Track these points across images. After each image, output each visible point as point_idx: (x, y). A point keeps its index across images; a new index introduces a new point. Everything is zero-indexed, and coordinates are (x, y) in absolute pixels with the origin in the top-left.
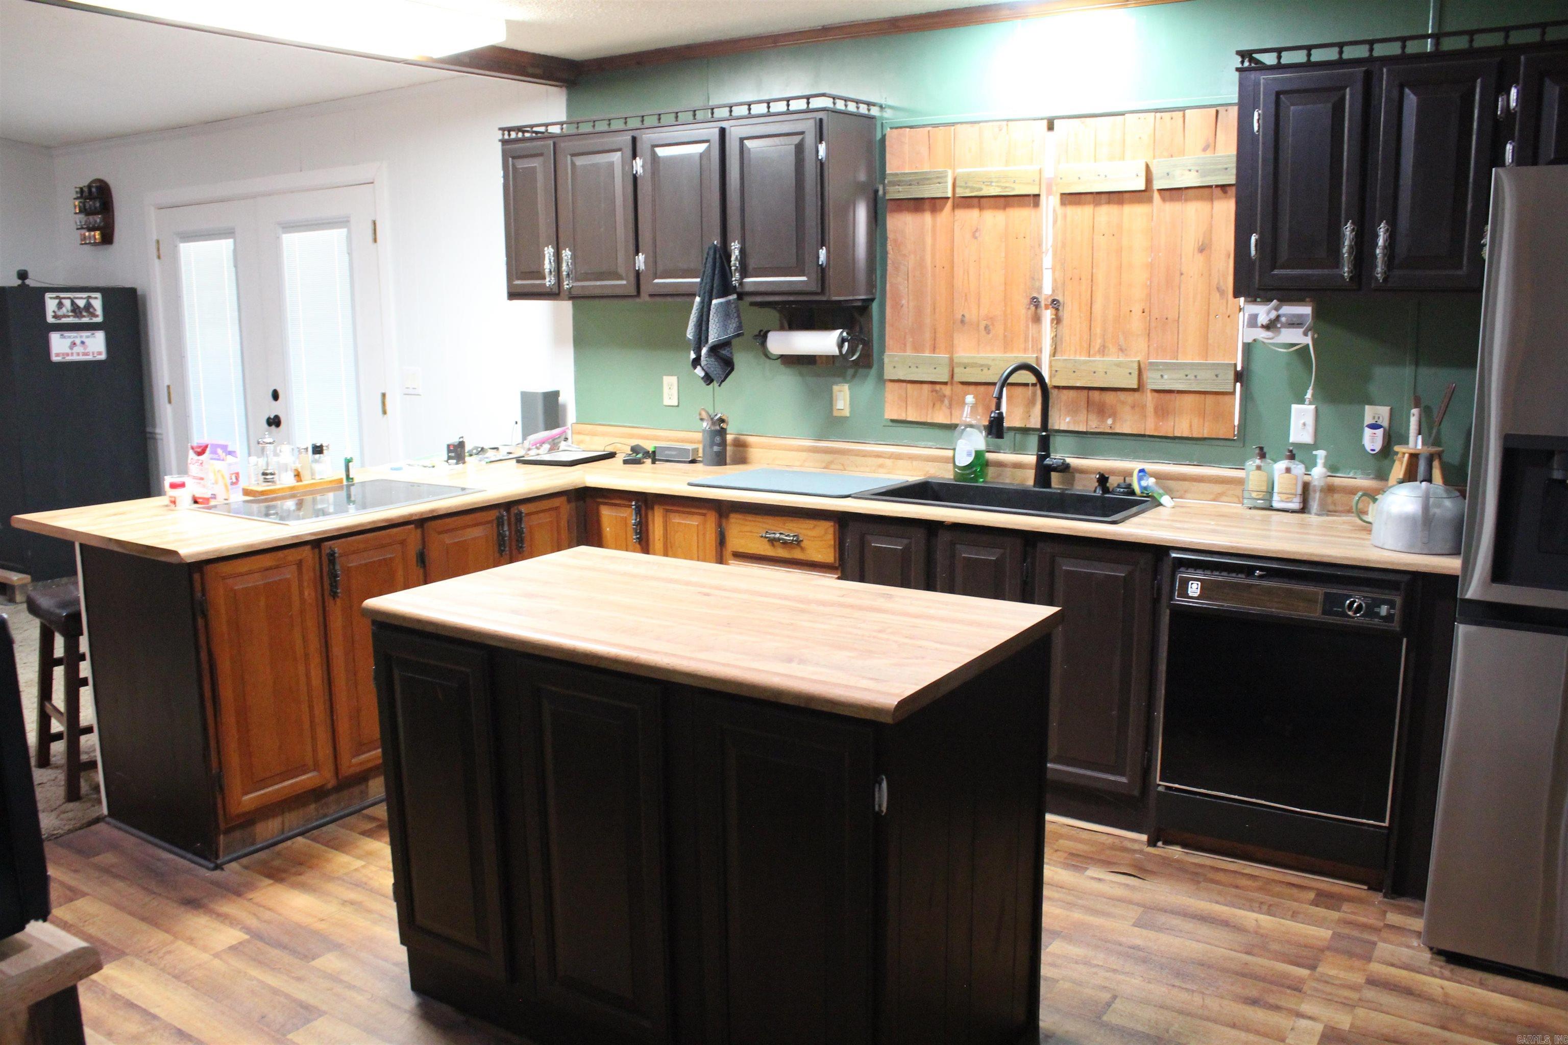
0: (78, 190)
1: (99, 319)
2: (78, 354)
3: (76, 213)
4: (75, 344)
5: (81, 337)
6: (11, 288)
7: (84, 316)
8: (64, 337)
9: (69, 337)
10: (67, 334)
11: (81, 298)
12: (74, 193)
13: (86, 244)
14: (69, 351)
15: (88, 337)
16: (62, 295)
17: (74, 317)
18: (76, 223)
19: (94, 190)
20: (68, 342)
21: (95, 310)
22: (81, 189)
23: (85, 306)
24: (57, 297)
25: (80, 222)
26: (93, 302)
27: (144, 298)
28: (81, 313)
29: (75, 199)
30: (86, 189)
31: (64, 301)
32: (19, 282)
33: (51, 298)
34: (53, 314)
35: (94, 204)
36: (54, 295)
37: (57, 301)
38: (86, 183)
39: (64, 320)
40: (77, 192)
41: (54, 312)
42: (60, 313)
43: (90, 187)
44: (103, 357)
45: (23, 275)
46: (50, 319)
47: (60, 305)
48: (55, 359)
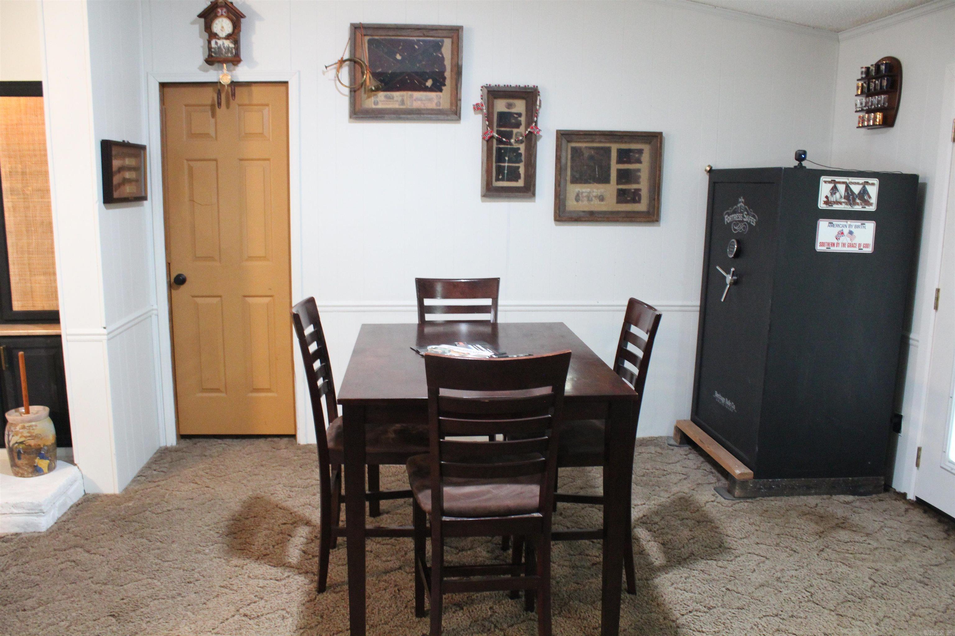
0: (864, 70)
1: (873, 208)
2: (844, 245)
3: (857, 95)
4: (842, 233)
5: (850, 226)
6: (787, 169)
7: (858, 204)
8: (833, 226)
9: (838, 226)
10: (836, 222)
11: (858, 184)
12: (860, 73)
13: (863, 127)
14: (835, 241)
15: (857, 227)
16: (838, 179)
17: (846, 204)
18: (856, 105)
19: (883, 67)
20: (836, 230)
21: (870, 197)
22: (868, 69)
23: (860, 193)
24: (833, 181)
25: (861, 104)
26: (869, 188)
27: (924, 185)
28: (854, 200)
29: (858, 80)
30: (873, 68)
31: (839, 186)
32: (796, 163)
33: (825, 182)
34: (825, 200)
35: (881, 83)
36: (829, 179)
37: (831, 185)
38: (874, 63)
39: (836, 207)
40: (862, 73)
41: (827, 197)
42: (832, 199)
43: (877, 66)
44: (869, 250)
45: (801, 156)
46: (821, 205)
47: (834, 190)
48: (819, 248)
